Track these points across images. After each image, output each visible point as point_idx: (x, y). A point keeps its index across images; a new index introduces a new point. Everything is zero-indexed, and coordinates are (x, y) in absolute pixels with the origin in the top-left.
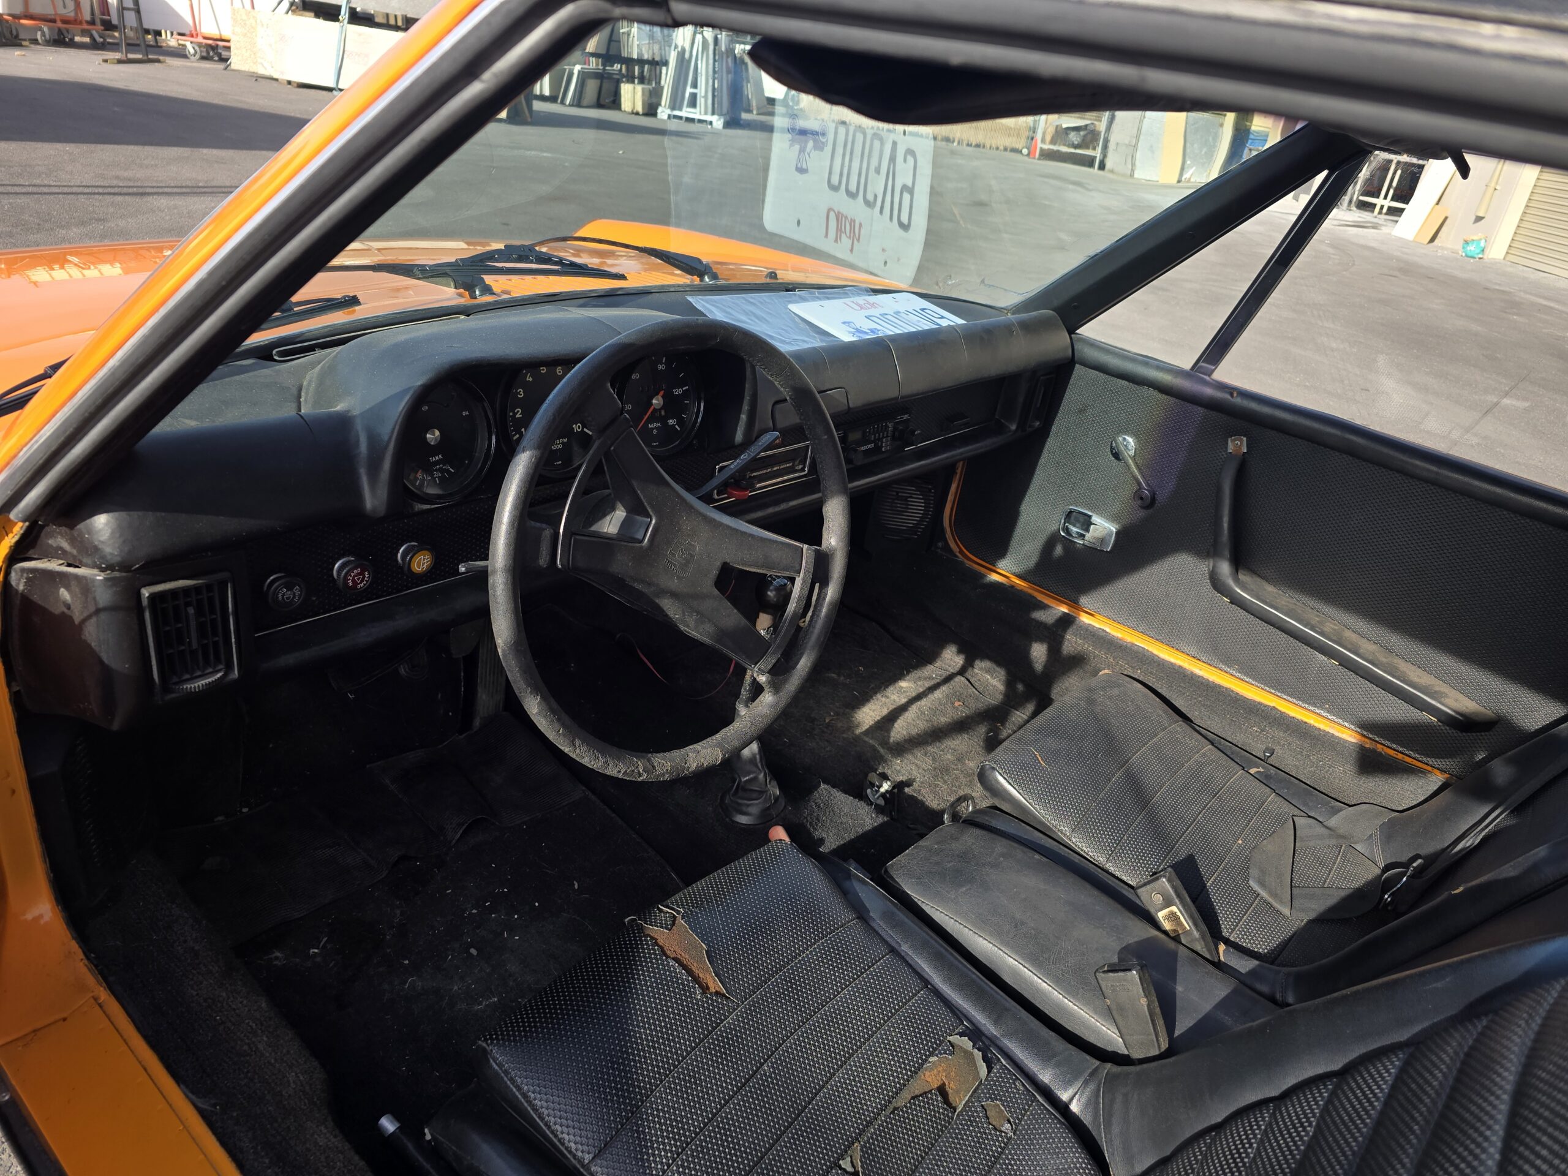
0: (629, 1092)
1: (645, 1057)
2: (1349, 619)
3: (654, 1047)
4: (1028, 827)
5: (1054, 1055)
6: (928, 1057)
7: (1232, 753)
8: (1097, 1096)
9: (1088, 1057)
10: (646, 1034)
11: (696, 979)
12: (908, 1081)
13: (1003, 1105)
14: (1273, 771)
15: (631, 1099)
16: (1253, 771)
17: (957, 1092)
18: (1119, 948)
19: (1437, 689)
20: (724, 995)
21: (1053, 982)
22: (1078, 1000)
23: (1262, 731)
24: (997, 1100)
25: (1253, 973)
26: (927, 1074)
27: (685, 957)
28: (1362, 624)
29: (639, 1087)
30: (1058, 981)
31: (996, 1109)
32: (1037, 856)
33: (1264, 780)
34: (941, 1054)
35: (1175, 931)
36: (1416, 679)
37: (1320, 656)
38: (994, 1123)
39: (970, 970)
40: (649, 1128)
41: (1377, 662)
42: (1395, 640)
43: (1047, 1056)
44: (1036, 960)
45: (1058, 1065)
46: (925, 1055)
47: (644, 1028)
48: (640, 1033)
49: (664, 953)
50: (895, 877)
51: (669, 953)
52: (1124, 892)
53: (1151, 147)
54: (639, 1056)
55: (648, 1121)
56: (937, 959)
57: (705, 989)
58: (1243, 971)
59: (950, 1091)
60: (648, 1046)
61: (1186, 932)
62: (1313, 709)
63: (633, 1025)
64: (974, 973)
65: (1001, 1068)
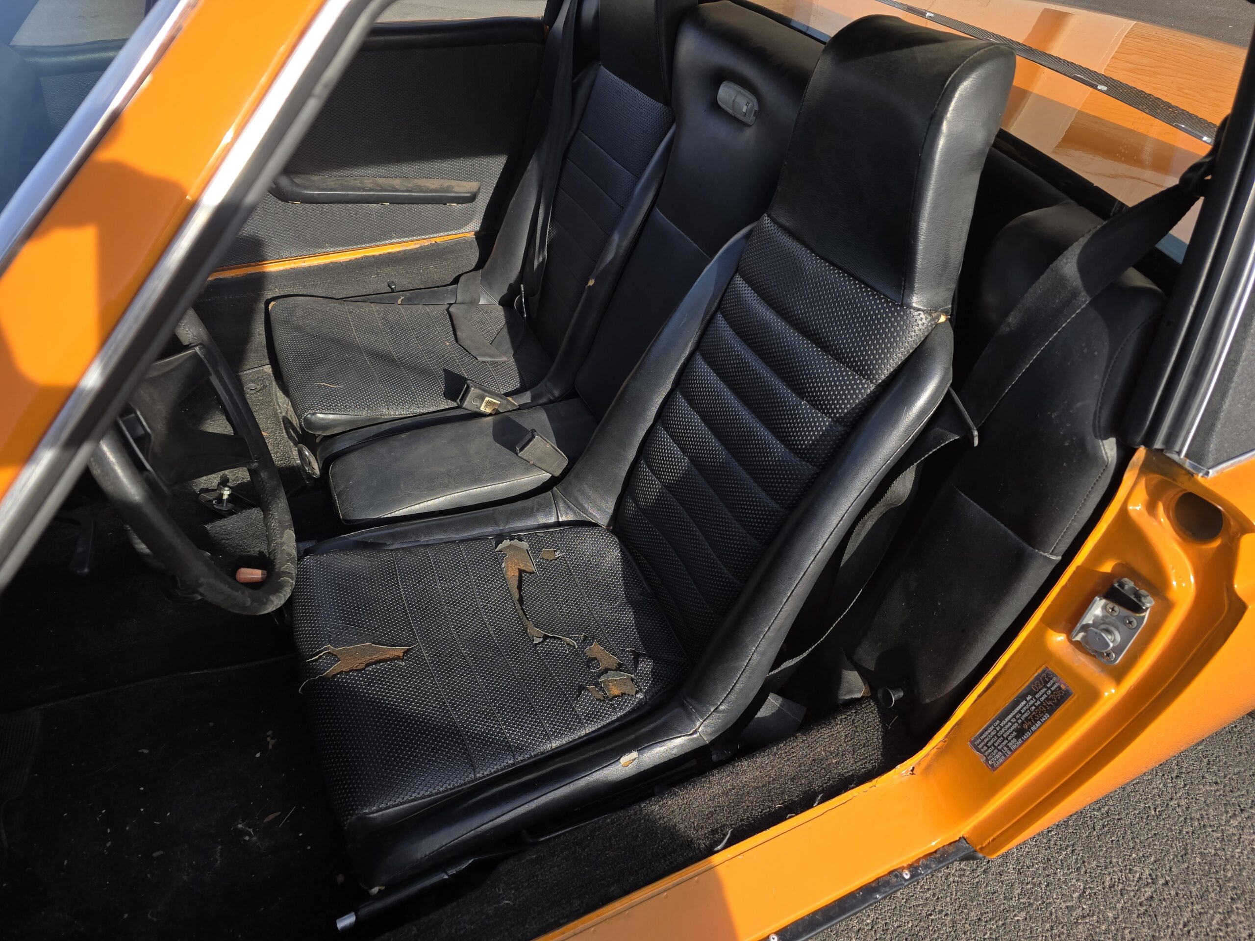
0: (447, 732)
1: (430, 713)
2: (372, 171)
3: (426, 705)
4: (365, 429)
5: (532, 509)
6: (500, 567)
7: (381, 300)
8: (567, 504)
9: (543, 495)
10: (414, 706)
11: (392, 660)
12: (507, 585)
13: (546, 548)
14: (408, 294)
15: (452, 733)
16: (399, 302)
17: (526, 565)
18: (490, 439)
19: (445, 185)
20: (408, 650)
21: (493, 482)
22: (511, 478)
23: (378, 275)
24: (542, 549)
25: (534, 398)
26: (509, 573)
27: (368, 659)
28: (381, 170)
29: (447, 725)
30: (494, 479)
31: (546, 553)
32: (403, 436)
33: (409, 301)
34: (503, 559)
35: (493, 410)
36: (433, 187)
37: (371, 205)
38: (552, 559)
39: (459, 516)
40: (475, 730)
41: (410, 189)
42: (407, 168)
43: (530, 513)
44: (476, 480)
45: (538, 511)
46: (499, 567)
47: (410, 705)
48: (411, 709)
49: (359, 671)
50: (358, 518)
51: (359, 668)
52: (447, 415)
54: (427, 716)
55: (470, 729)
56: (441, 527)
57: (398, 658)
58: (529, 401)
59: (524, 568)
60: (423, 708)
61: (500, 405)
62: (387, 242)
63: (404, 711)
64: (462, 515)
65: (526, 537)
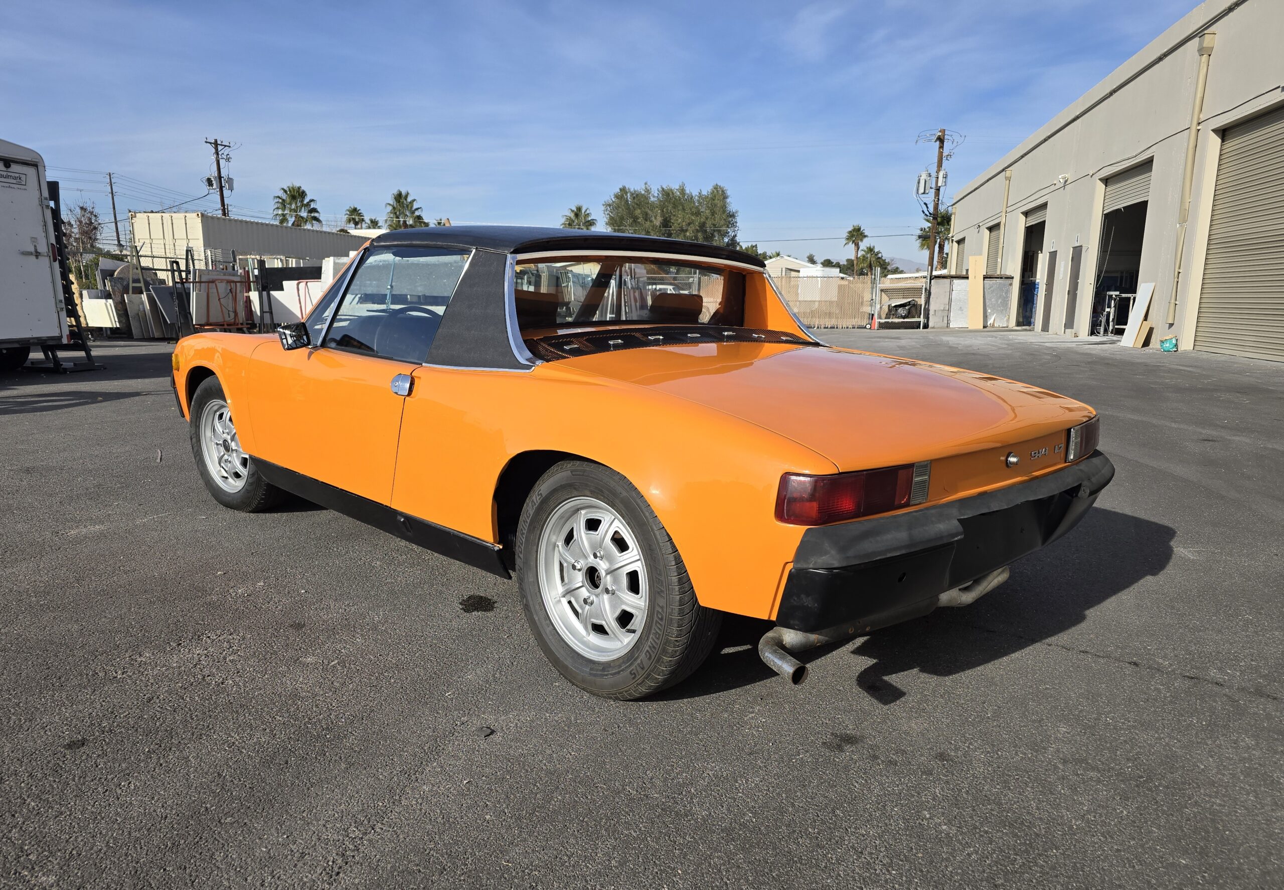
53: (961, 308)
